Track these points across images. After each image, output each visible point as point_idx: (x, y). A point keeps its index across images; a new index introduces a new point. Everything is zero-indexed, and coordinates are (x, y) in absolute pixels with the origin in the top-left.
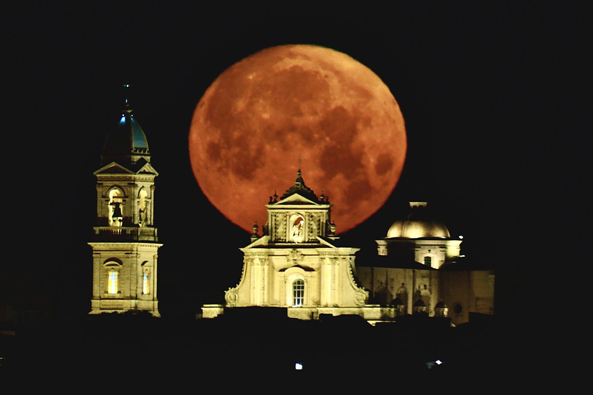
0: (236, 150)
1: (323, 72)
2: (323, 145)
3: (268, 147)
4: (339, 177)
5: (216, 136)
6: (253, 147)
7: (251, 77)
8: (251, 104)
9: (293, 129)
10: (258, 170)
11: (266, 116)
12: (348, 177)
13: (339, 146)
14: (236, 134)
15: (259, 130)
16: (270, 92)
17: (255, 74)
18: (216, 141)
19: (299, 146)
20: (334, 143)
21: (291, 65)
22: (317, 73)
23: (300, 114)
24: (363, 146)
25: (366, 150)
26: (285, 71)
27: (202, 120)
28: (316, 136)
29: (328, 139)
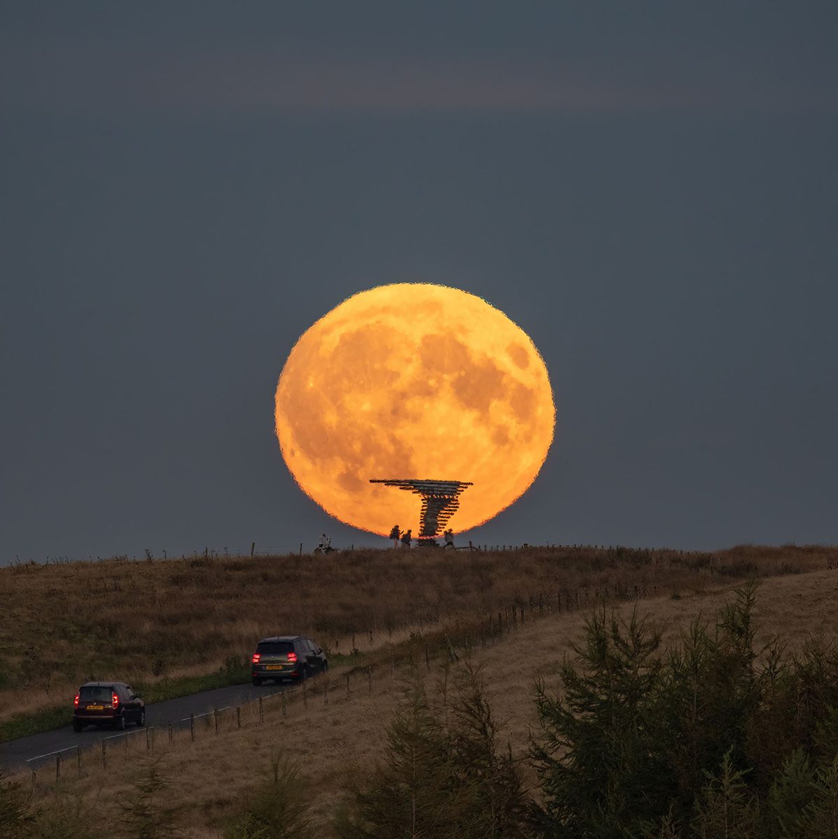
0: (372, 460)
1: (371, 321)
2: (447, 386)
3: (398, 433)
4: (495, 404)
5: (339, 466)
6: (385, 442)
7: (311, 385)
8: (340, 409)
9: (404, 395)
10: (413, 460)
11: (367, 407)
12: (501, 397)
13: (463, 373)
14: (357, 447)
15: (374, 426)
16: (345, 381)
17: (311, 379)
18: (344, 471)
19: (427, 406)
20: (456, 374)
21: (338, 339)
22: (368, 326)
23: (395, 375)
24: (484, 354)
25: (490, 355)
26: (337, 349)
27: (308, 465)
28: (432, 382)
29: (446, 377)
